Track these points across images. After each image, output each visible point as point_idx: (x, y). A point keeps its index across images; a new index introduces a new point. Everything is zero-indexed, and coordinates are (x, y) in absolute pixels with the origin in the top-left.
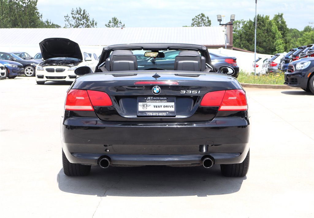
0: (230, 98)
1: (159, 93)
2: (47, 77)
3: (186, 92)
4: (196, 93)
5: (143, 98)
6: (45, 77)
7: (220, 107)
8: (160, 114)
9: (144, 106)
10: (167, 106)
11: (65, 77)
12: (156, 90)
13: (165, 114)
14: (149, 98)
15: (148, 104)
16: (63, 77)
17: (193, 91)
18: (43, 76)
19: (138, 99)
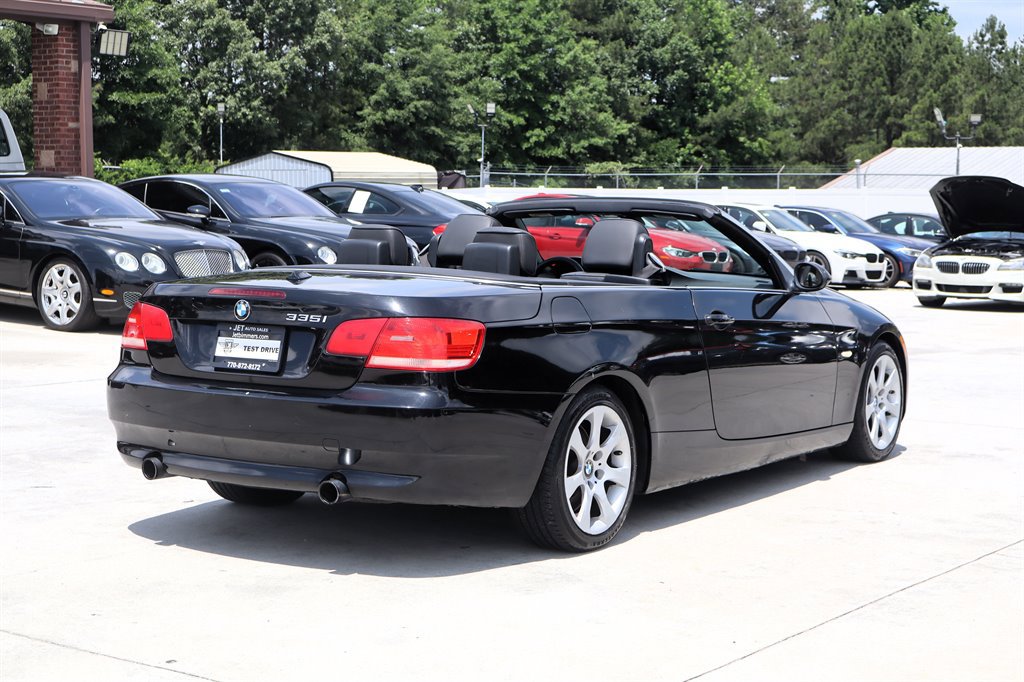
0: (394, 338)
1: (245, 316)
2: (940, 287)
3: (298, 317)
4: (319, 320)
5: (228, 326)
6: (934, 287)
7: (368, 358)
8: (251, 367)
9: (226, 344)
10: (267, 349)
11: (989, 289)
12: (242, 308)
13: (258, 367)
14: (237, 328)
15: (236, 341)
16: (982, 287)
17: (312, 317)
18: (930, 282)
19: (219, 327)
